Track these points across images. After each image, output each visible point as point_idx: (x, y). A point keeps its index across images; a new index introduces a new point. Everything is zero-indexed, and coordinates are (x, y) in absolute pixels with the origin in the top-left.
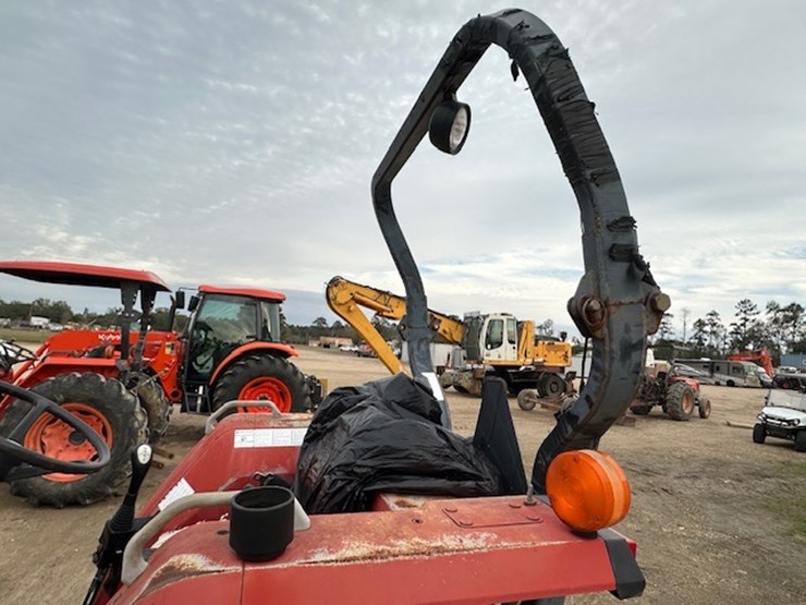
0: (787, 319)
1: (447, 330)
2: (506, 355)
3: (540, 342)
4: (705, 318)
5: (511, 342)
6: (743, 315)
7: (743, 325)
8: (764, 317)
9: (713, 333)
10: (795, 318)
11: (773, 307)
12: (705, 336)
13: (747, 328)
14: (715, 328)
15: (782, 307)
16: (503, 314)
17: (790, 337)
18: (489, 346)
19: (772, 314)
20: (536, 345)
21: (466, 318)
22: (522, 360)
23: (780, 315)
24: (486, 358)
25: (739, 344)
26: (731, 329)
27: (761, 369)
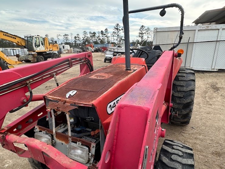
0: (93, 36)
1: (19, 42)
2: (41, 49)
3: (50, 44)
4: (76, 36)
5: (43, 45)
6: (84, 35)
7: (85, 37)
8: (89, 35)
9: (78, 40)
10: (94, 35)
11: (90, 33)
12: (77, 41)
13: (86, 38)
14: (79, 39)
15: (92, 33)
16: (38, 36)
17: (94, 40)
18: (36, 47)
19: (90, 35)
20: (49, 45)
21: (25, 37)
22: (46, 50)
23: (92, 35)
24: (36, 50)
25: (84, 43)
26: (82, 39)
27: (91, 48)
